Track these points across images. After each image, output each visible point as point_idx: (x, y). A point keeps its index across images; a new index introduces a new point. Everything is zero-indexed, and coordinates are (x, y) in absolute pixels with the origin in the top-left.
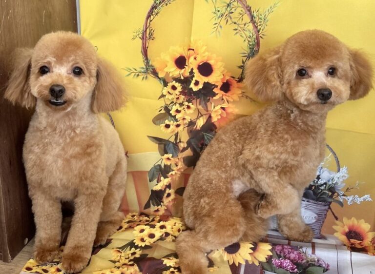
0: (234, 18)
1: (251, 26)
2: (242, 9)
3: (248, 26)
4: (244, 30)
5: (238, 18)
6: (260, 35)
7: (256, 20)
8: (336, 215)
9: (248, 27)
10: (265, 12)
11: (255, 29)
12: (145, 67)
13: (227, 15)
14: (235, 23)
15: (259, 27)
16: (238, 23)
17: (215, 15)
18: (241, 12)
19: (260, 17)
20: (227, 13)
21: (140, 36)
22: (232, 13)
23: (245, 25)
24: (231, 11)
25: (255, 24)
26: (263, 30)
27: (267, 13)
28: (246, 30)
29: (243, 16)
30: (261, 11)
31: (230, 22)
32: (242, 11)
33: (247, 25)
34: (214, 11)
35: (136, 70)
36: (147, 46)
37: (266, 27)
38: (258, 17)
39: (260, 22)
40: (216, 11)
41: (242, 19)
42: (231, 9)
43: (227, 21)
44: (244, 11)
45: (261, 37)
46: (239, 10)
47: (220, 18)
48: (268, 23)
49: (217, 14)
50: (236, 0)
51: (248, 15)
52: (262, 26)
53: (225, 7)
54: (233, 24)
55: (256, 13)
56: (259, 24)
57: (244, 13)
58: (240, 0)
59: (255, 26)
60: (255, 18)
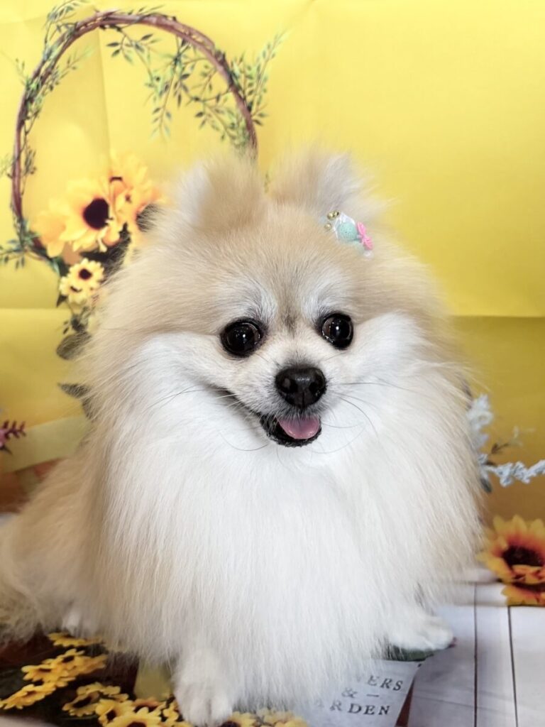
0: (194, 87)
1: (231, 100)
2: (206, 62)
3: (225, 100)
4: (218, 111)
5: (200, 85)
6: (254, 118)
7: (241, 81)
9: (226, 104)
10: (258, 59)
11: (241, 106)
13: (176, 85)
14: (197, 99)
15: (249, 99)
16: (202, 98)
17: (152, 90)
18: (206, 71)
19: (248, 72)
20: (176, 79)
23: (218, 98)
24: (185, 72)
25: (240, 93)
26: (258, 103)
27: (262, 61)
28: (223, 112)
29: (212, 80)
30: (248, 60)
31: (185, 99)
32: (206, 67)
33: (222, 98)
34: (149, 81)
37: (265, 96)
38: (243, 76)
39: (251, 85)
40: (152, 79)
41: (211, 87)
42: (183, 69)
43: (180, 98)
44: (211, 66)
45: (258, 122)
46: (200, 66)
47: (164, 96)
48: (266, 85)
49: (156, 87)
50: (190, 45)
51: (221, 74)
52: (256, 95)
53: (170, 68)
54: (193, 102)
55: (238, 65)
56: (247, 91)
57: (213, 72)
58: (199, 43)
59: (240, 97)
60: (237, 78)
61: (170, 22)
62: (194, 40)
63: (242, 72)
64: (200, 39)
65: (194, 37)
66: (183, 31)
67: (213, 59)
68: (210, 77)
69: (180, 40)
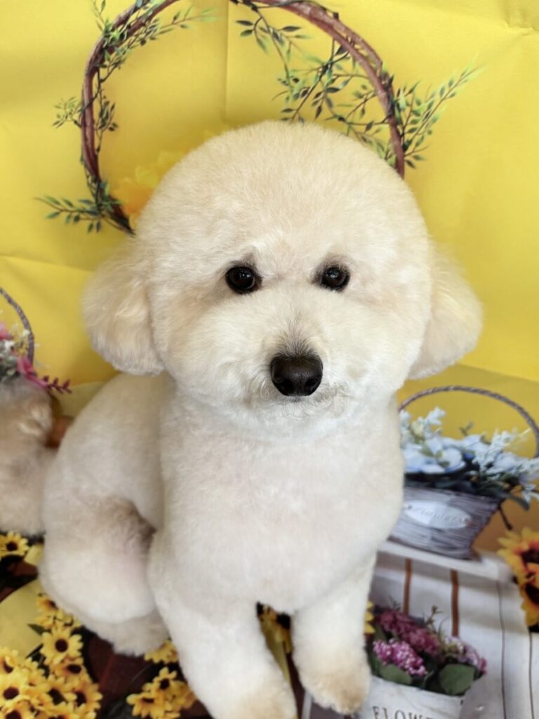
0: (339, 105)
1: (385, 132)
2: (366, 82)
3: (377, 131)
5: (350, 106)
6: (407, 158)
7: (404, 115)
8: (511, 521)
9: (377, 135)
10: (432, 96)
11: (396, 142)
12: (92, 199)
13: (318, 95)
14: (341, 119)
15: (408, 137)
16: (349, 120)
17: (286, 88)
18: (363, 92)
19: (415, 107)
20: (319, 89)
21: (76, 116)
22: (335, 90)
23: (369, 126)
24: (334, 85)
25: (399, 127)
26: (417, 144)
27: (437, 98)
28: (370, 142)
29: (367, 103)
30: (420, 93)
31: (326, 112)
32: (364, 87)
33: (374, 128)
34: (284, 78)
35: (70, 204)
36: (96, 146)
37: (427, 138)
38: (408, 110)
39: (414, 122)
40: (288, 77)
41: (363, 111)
42: (333, 81)
43: (320, 110)
44: (370, 87)
45: (410, 164)
46: (356, 84)
47: (300, 100)
48: (433, 127)
49: (292, 87)
50: (349, 55)
51: (380, 100)
52: (417, 134)
53: (315, 73)
54: (336, 120)
55: (406, 95)
56: (408, 128)
57: (370, 95)
58: (362, 56)
59: (398, 132)
60: (400, 110)
61: (329, 18)
62: (357, 50)
63: (408, 105)
64: (364, 52)
65: (357, 46)
66: (344, 35)
67: (376, 81)
68: (366, 100)
69: (337, 46)
